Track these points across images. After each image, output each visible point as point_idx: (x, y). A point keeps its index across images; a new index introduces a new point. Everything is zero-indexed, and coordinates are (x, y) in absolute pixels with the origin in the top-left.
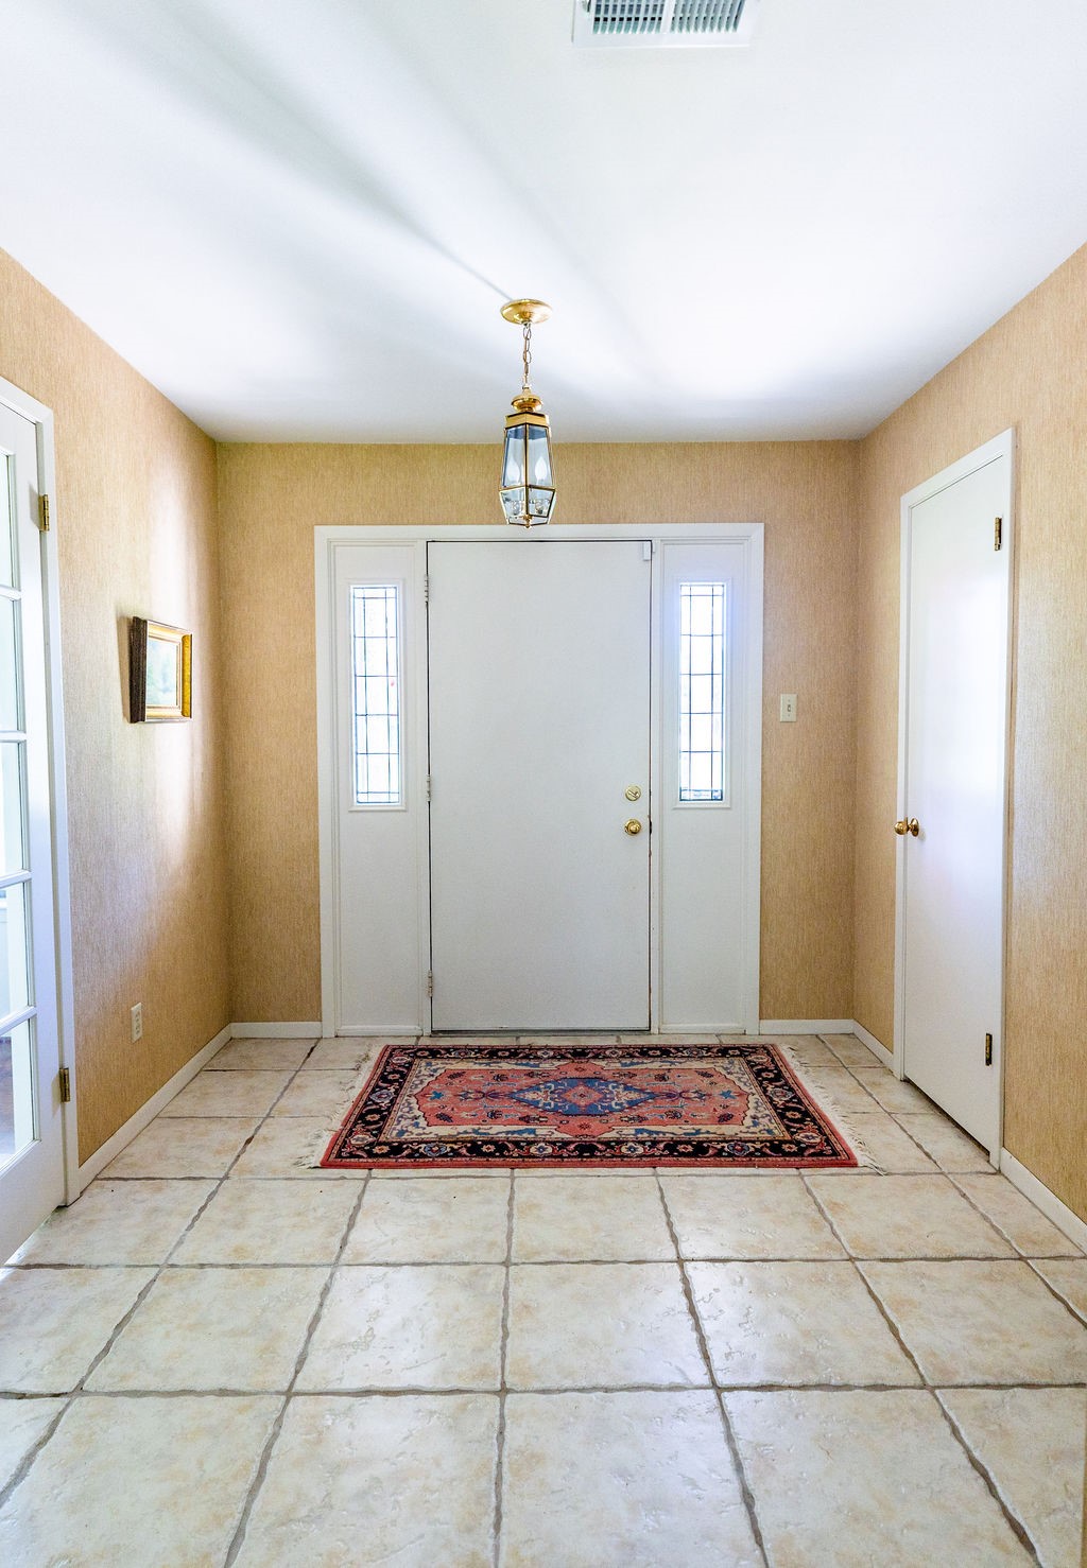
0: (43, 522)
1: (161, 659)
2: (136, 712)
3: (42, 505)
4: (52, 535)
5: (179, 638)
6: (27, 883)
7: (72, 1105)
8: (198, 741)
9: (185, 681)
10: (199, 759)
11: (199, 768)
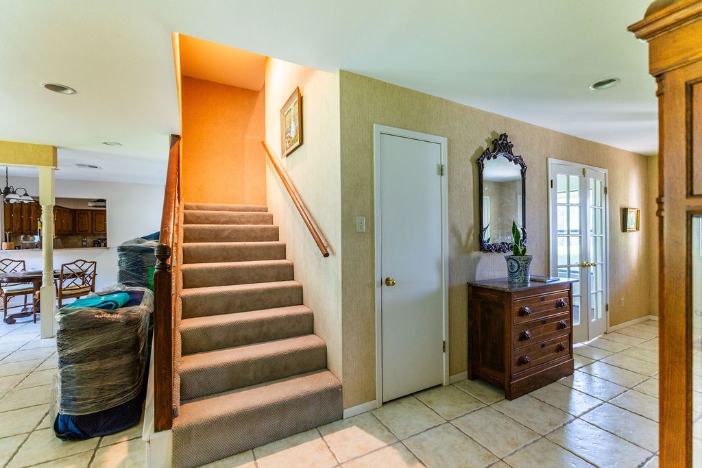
0: (606, 192)
1: (631, 216)
2: (624, 229)
3: (606, 189)
4: (607, 195)
5: (636, 211)
6: (602, 264)
7: (608, 312)
8: (641, 236)
9: (638, 222)
10: (641, 241)
11: (641, 243)
